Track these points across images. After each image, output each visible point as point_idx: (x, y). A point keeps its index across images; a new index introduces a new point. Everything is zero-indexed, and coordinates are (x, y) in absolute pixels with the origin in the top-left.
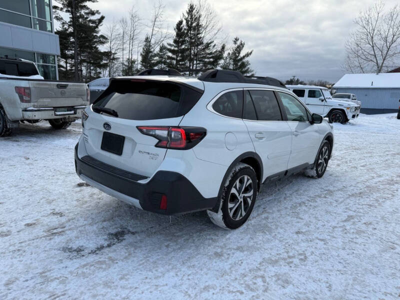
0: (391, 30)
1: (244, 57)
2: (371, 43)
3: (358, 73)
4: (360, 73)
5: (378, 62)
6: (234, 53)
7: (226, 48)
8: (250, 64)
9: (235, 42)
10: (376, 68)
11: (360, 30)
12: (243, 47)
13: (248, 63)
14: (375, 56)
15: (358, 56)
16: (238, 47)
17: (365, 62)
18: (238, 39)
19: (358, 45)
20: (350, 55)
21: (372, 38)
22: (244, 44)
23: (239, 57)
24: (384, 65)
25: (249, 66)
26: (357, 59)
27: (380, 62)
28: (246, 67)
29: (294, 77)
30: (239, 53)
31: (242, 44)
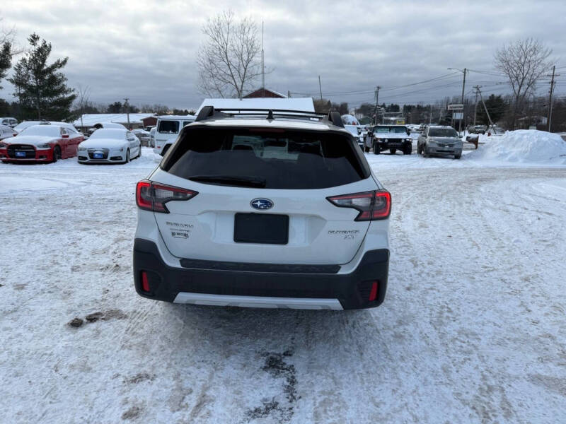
0: (245, 46)
1: (54, 67)
2: (226, 60)
3: (216, 98)
4: (219, 98)
5: (237, 84)
6: (34, 60)
7: (12, 49)
8: (66, 79)
9: (32, 41)
10: (235, 92)
11: (212, 43)
12: (49, 51)
13: (64, 79)
14: (233, 77)
15: (213, 76)
16: (40, 50)
17: (222, 83)
18: (38, 38)
19: (211, 61)
20: (204, 74)
21: (226, 53)
22: (50, 46)
23: (45, 68)
24: (243, 88)
25: (65, 83)
26: (212, 79)
27: (239, 84)
28: (59, 83)
29: (126, 100)
30: (44, 61)
31: (46, 46)
